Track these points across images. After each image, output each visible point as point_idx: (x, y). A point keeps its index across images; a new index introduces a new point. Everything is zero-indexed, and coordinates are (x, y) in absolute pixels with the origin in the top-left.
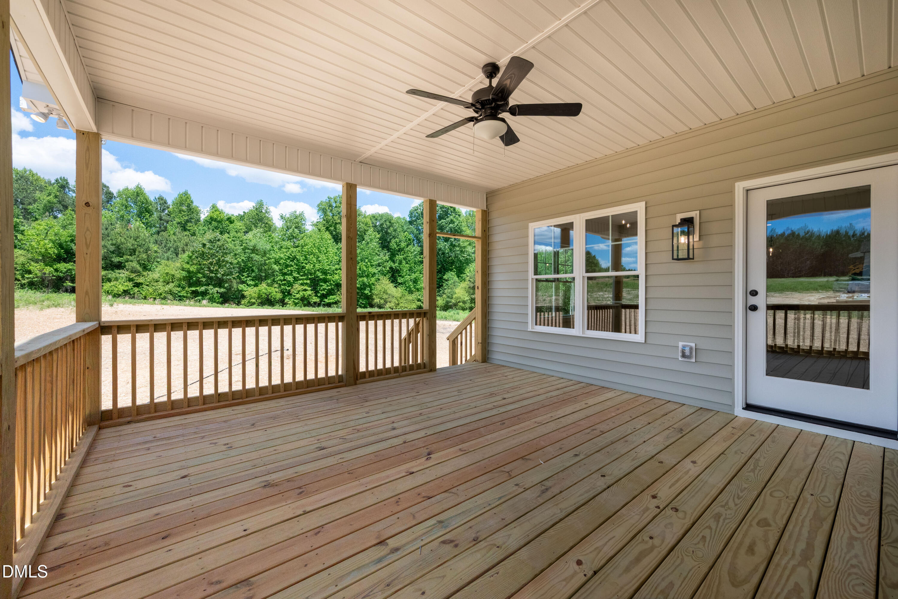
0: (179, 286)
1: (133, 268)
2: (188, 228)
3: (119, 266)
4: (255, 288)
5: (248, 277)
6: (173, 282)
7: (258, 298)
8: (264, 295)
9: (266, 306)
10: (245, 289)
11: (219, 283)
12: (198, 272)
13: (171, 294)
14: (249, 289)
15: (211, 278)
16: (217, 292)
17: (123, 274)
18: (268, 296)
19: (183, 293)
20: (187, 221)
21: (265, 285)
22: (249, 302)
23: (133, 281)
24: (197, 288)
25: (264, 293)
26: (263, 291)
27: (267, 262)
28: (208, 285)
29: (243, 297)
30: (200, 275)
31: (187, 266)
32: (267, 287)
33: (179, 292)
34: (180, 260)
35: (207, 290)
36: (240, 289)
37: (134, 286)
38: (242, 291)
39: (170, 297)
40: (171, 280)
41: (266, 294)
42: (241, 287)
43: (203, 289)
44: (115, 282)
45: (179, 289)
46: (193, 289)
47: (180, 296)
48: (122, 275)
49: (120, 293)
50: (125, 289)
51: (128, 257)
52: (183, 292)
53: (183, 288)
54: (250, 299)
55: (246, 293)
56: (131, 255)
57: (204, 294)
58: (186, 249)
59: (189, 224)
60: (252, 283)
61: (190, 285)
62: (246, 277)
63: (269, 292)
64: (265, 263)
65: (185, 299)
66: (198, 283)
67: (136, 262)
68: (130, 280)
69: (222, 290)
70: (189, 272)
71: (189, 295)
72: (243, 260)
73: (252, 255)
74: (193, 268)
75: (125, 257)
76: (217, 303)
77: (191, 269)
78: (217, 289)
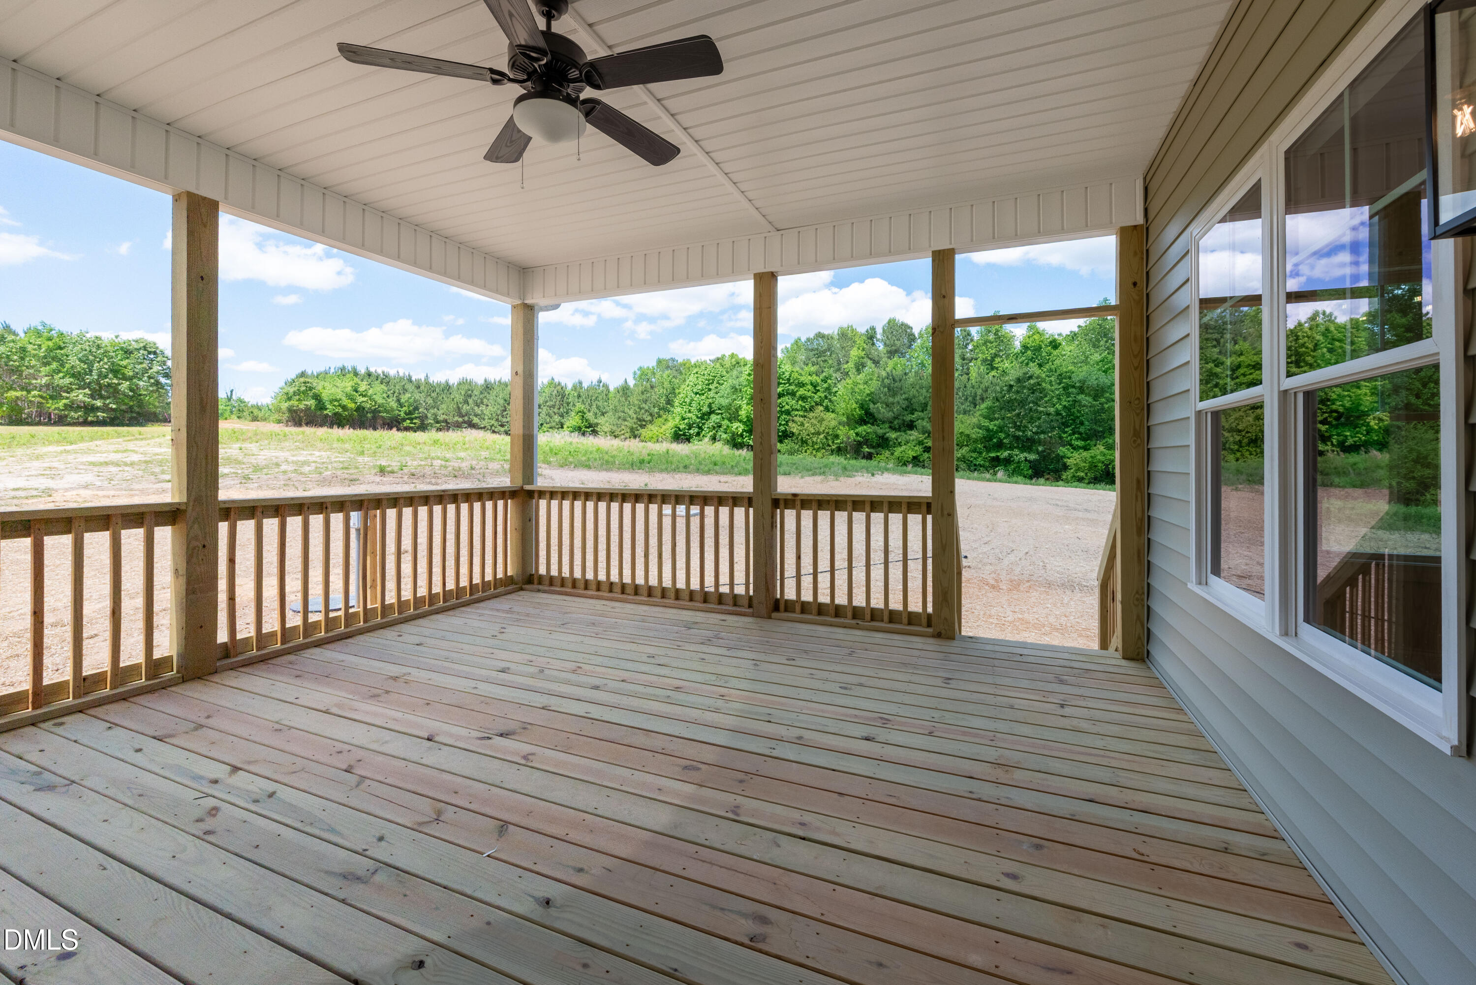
0: (974, 451)
1: (923, 427)
2: (996, 366)
3: (911, 426)
4: (1085, 454)
5: (1074, 433)
6: (967, 445)
7: (1090, 469)
8: (1100, 465)
9: (1103, 485)
10: (1069, 455)
11: (1027, 444)
12: (1001, 429)
13: (965, 462)
14: (1076, 454)
15: (1017, 438)
16: (1026, 460)
17: (914, 435)
18: (1107, 466)
19: (980, 461)
20: (996, 355)
21: (1102, 448)
22: (1074, 476)
23: (923, 444)
24: (998, 454)
25: (1099, 461)
26: (1099, 457)
27: (1106, 406)
28: (1011, 448)
29: (1066, 467)
30: (1002, 435)
31: (986, 423)
32: (1106, 452)
33: (975, 459)
34: (978, 413)
35: (1010, 456)
36: (1061, 454)
37: (924, 451)
38: (1063, 457)
39: (963, 466)
40: (965, 443)
41: (1103, 462)
42: (1062, 451)
43: (1005, 454)
44: (904, 447)
45: (974, 455)
46: (993, 455)
47: (975, 465)
48: (911, 438)
49: (909, 460)
50: (914, 455)
51: (920, 414)
52: (980, 459)
53: (980, 453)
54: (1076, 471)
55: (1069, 462)
56: (922, 411)
57: (1007, 461)
58: (985, 397)
59: (998, 359)
60: (1080, 443)
61: (988, 449)
62: (1070, 435)
63: (1109, 460)
64: (1103, 409)
65: (981, 469)
66: (1000, 446)
67: (927, 419)
68: (920, 443)
69: (1032, 457)
70: (988, 430)
71: (987, 464)
72: (1065, 406)
73: (1080, 397)
74: (992, 426)
75: (916, 414)
76: (1025, 477)
77: (991, 427)
78: (1026, 454)
